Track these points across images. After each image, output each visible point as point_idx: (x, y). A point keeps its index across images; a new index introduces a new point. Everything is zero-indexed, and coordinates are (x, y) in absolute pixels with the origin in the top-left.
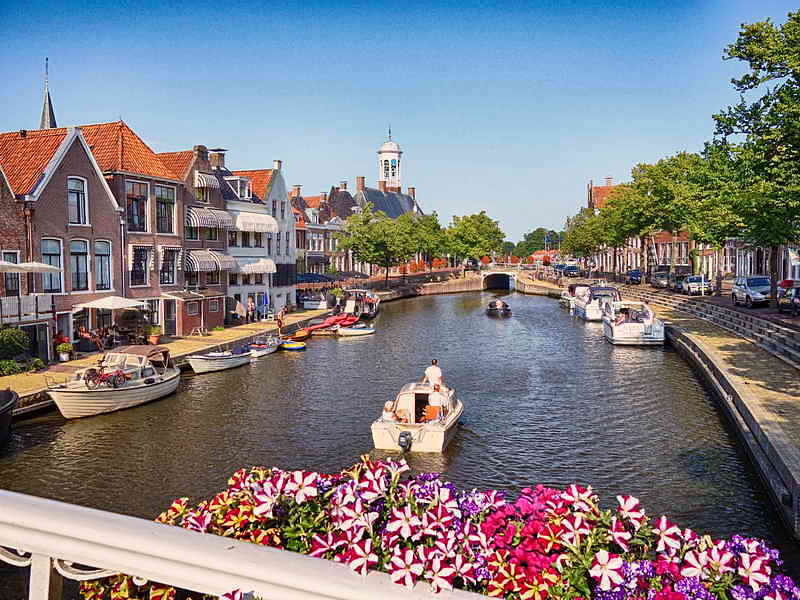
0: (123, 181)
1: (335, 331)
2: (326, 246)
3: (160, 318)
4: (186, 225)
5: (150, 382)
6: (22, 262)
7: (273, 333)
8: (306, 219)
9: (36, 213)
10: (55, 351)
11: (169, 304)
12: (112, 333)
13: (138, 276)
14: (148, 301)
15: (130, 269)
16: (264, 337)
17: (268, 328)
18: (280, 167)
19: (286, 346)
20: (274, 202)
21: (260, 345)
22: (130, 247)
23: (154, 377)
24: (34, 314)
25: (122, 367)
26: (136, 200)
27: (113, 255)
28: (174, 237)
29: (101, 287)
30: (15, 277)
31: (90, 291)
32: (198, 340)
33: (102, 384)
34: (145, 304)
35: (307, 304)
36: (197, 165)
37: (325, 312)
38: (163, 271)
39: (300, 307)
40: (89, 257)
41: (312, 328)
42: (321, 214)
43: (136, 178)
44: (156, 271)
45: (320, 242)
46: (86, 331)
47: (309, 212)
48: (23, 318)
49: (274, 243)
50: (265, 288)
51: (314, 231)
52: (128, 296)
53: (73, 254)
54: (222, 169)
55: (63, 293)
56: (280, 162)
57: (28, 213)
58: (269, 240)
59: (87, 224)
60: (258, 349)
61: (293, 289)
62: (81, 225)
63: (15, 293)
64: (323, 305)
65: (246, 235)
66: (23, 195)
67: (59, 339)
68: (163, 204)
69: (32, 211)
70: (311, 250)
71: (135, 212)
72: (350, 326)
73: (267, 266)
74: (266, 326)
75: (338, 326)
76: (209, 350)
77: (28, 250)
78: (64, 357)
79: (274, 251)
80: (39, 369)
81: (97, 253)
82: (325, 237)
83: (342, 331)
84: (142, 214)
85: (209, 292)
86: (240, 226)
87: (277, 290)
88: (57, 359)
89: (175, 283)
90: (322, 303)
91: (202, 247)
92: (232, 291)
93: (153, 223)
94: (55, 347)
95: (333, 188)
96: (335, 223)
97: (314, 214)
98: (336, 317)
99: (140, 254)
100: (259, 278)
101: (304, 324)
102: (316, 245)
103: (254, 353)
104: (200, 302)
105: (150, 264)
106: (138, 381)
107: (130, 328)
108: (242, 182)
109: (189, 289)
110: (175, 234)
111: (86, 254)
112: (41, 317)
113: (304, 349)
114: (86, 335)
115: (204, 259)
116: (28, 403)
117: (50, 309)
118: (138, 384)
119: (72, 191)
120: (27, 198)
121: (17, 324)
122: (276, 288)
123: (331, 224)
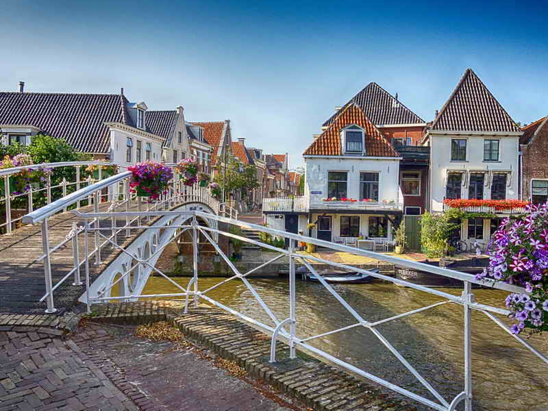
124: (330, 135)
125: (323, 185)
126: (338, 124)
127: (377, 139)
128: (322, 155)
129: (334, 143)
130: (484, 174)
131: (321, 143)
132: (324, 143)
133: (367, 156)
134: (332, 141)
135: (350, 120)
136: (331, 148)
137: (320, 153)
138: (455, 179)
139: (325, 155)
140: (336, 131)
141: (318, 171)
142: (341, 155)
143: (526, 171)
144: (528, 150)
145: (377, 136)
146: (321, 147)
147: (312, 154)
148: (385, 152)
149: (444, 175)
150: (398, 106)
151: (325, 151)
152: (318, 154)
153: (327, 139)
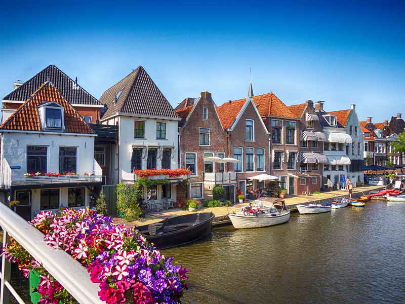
0: (271, 121)
1: (385, 198)
2: (388, 150)
3: (287, 185)
4: (301, 140)
5: (274, 215)
6: (226, 157)
7: (347, 197)
8: (375, 135)
9: (232, 136)
10: (237, 198)
11: (292, 179)
12: (264, 191)
13: (277, 165)
14: (282, 177)
15: (273, 162)
16: (340, 199)
17: (344, 194)
18: (354, 108)
19: (353, 204)
20: (351, 127)
21: (337, 202)
22: (273, 151)
23: (276, 213)
24: (229, 181)
25: (261, 207)
26: (277, 129)
27: (265, 155)
28: (295, 146)
29: (259, 170)
30: (222, 164)
31: (254, 171)
32: (304, 197)
33: (251, 214)
34: (280, 178)
35: (370, 182)
36: (307, 110)
37: (382, 187)
38: (289, 163)
39: (366, 183)
40: (254, 156)
41: (371, 195)
42: (384, 132)
43: (277, 118)
44: (285, 162)
45: (383, 148)
46: (252, 190)
47: (377, 131)
48: (224, 182)
49: (350, 149)
50: (344, 173)
51: (379, 142)
52: (272, 174)
53: (247, 154)
54: (322, 111)
55: (242, 172)
56: (354, 105)
57: (229, 136)
58: (347, 147)
59: (254, 141)
60: (336, 205)
61: (361, 174)
62: (251, 141)
63: (222, 171)
64: (381, 183)
65: (334, 144)
66: (227, 129)
67: (239, 192)
68: (290, 130)
69: (230, 135)
70: (377, 152)
71: (276, 134)
72: (395, 196)
73: (346, 161)
74: (343, 192)
75: (388, 195)
76: (309, 203)
77: (228, 152)
78: (241, 201)
79: (350, 153)
80: (230, 205)
81: (258, 154)
82: (387, 145)
83: (389, 198)
84: (279, 135)
85: (312, 174)
86: (330, 140)
87: (351, 174)
88: (238, 202)
89: (295, 169)
90: (380, 181)
91: (310, 151)
92: (325, 174)
93: (284, 139)
94: (237, 196)
95: (393, 117)
96: (393, 137)
97: (380, 133)
98: (388, 190)
99: (278, 154)
100: (341, 167)
101: (366, 193)
102: (381, 149)
103: (334, 207)
104: (307, 178)
105: (283, 159)
106: (268, 214)
107: (271, 190)
108: (332, 117)
109: (302, 172)
110: (296, 144)
111: (253, 154)
112: (232, 182)
113: (363, 206)
114: (252, 192)
115: (310, 157)
116: (221, 220)
117: (236, 179)
118: (268, 216)
119: (247, 126)
120: (228, 130)
121: (222, 185)
122: (352, 172)
123: (390, 138)
124: (28, 111)
125: (22, 160)
126: (35, 100)
127: (73, 117)
128: (21, 129)
129: (33, 119)
130: (157, 149)
131: (19, 118)
132: (23, 118)
133: (66, 132)
134: (30, 116)
135: (46, 97)
136: (30, 123)
137: (19, 127)
138: (137, 152)
139: (24, 130)
140: (34, 107)
141: (16, 146)
142: (41, 130)
143: (183, 147)
144: (183, 131)
145: (73, 114)
146: (20, 122)
147: (10, 129)
148: (82, 129)
149: (130, 150)
150: (78, 89)
151: (24, 126)
152: (17, 129)
153: (25, 114)
